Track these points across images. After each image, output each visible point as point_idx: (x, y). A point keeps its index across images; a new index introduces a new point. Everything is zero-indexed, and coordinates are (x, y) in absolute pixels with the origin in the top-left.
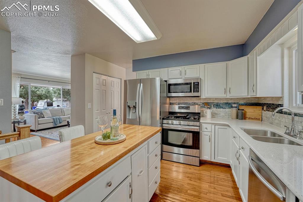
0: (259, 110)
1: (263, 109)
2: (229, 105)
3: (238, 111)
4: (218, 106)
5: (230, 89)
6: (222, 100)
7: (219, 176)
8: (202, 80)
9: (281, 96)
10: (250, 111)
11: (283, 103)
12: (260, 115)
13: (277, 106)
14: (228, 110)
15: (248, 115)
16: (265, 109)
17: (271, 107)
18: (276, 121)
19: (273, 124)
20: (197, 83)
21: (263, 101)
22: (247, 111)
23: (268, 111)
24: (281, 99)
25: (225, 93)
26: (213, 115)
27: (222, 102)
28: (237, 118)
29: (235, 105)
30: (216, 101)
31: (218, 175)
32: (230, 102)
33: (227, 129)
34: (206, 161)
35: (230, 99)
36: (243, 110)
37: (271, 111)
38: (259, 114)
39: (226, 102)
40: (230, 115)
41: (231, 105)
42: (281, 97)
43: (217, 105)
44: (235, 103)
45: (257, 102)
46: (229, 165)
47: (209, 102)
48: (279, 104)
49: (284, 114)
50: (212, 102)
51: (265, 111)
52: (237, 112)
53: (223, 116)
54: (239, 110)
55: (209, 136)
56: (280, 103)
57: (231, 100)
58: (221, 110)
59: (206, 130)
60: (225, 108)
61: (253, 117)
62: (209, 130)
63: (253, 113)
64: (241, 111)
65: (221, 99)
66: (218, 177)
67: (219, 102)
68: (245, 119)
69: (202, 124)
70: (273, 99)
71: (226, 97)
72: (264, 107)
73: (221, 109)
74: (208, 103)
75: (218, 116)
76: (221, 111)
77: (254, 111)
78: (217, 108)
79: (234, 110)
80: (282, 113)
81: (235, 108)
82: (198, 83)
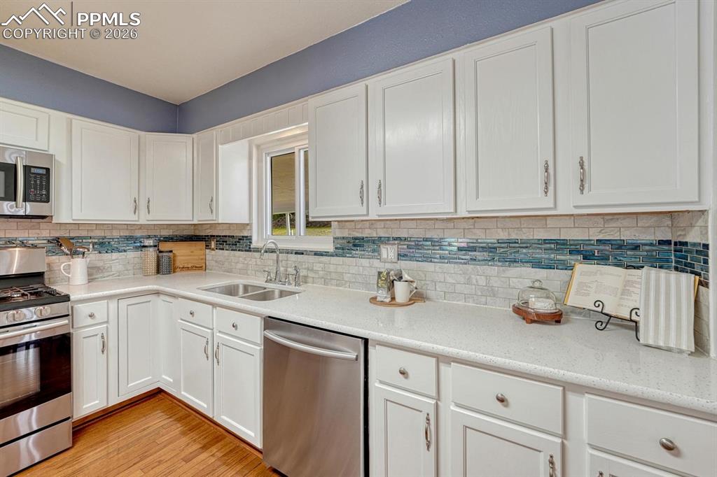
0: (201, 250)
1: (208, 247)
2: (135, 243)
3: (161, 254)
4: (103, 245)
5: (149, 202)
6: (116, 229)
7: (148, 428)
8: (59, 162)
9: (248, 222)
10: (183, 252)
11: (251, 233)
12: (202, 259)
13: (240, 239)
14: (132, 255)
15: (180, 262)
16: (213, 247)
17: (226, 242)
18: (240, 266)
19: (231, 272)
20: (44, 172)
21: (209, 231)
22: (178, 254)
23: (220, 249)
24: (248, 227)
25: (135, 213)
26: (93, 274)
27: (116, 234)
28: (158, 272)
29: (150, 242)
30: (99, 233)
31: (144, 430)
32: (138, 234)
33: (149, 302)
34: (86, 417)
35: (139, 227)
36: (171, 251)
37: (227, 250)
38: (201, 257)
39: (127, 233)
40: (137, 266)
41: (141, 242)
42: (248, 224)
43: (101, 244)
44: (149, 237)
45: (193, 234)
46: (159, 388)
47: (72, 235)
48: (243, 237)
49: (254, 251)
50: (84, 234)
51: (213, 249)
52: (158, 256)
53: (119, 272)
54: (161, 252)
55: (100, 336)
56: (246, 235)
57: (140, 229)
58: (113, 258)
59: (90, 321)
60: (125, 251)
61: (190, 266)
62: (100, 316)
63: (190, 255)
64: (167, 254)
65: (113, 227)
66: (145, 432)
67: (108, 234)
68: (174, 272)
69: (75, 306)
70: (231, 228)
71: (138, 221)
72: (210, 243)
73: (115, 255)
74: (73, 239)
75: (106, 274)
76: (114, 261)
77: (192, 252)
78: (100, 253)
79: (151, 254)
80: (251, 251)
81: (151, 249)
82: (48, 170)
